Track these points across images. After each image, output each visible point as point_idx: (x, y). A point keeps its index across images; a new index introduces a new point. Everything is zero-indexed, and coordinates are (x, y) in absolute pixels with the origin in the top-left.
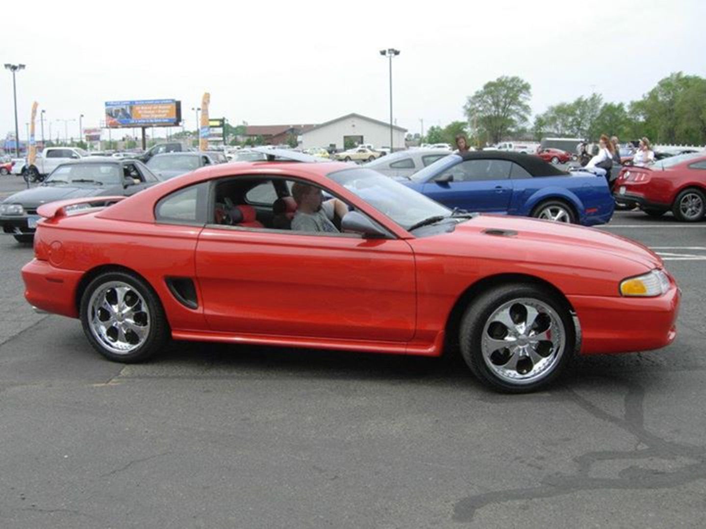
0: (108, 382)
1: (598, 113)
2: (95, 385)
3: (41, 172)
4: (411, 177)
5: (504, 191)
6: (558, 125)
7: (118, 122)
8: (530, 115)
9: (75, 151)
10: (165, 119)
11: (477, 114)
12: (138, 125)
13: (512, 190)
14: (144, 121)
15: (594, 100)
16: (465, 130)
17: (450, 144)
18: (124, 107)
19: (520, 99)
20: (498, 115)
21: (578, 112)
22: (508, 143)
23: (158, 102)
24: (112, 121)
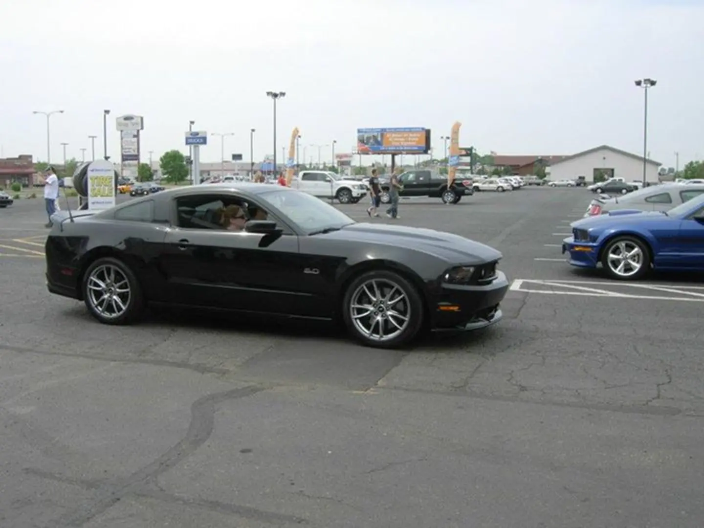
0: (366, 390)
2: (355, 392)
4: (668, 213)
7: (370, 149)
9: (329, 175)
10: (415, 147)
12: (388, 151)
14: (392, 148)
18: (375, 134)
23: (408, 130)
24: (363, 147)
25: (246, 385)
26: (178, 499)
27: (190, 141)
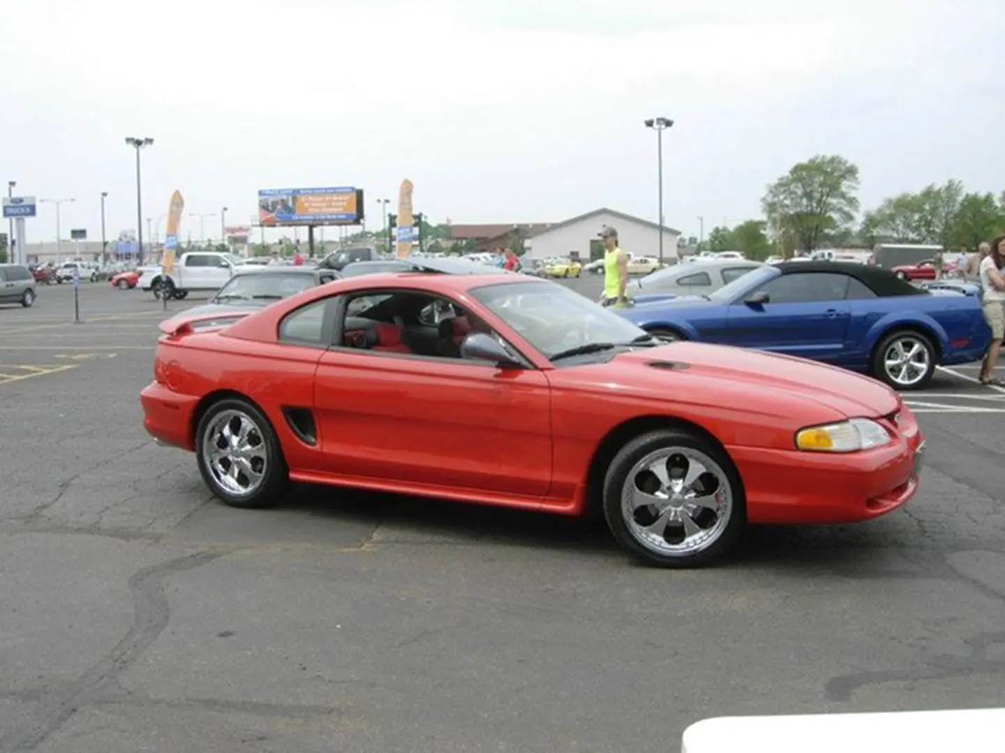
0: (360, 547)
1: (957, 207)
2: (346, 550)
3: (177, 285)
4: (710, 296)
5: (838, 315)
6: (898, 225)
7: (278, 219)
8: (858, 211)
9: (226, 259)
10: (341, 214)
11: (780, 210)
12: (303, 222)
13: (849, 315)
14: (312, 217)
15: (951, 189)
16: (762, 232)
17: (743, 252)
18: (285, 197)
19: (843, 189)
20: (812, 211)
21: (927, 207)
22: (826, 252)
23: (332, 191)
24: (268, 217)
25: (194, 551)
26: (157, 702)
27: (11, 211)
